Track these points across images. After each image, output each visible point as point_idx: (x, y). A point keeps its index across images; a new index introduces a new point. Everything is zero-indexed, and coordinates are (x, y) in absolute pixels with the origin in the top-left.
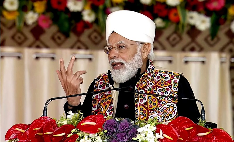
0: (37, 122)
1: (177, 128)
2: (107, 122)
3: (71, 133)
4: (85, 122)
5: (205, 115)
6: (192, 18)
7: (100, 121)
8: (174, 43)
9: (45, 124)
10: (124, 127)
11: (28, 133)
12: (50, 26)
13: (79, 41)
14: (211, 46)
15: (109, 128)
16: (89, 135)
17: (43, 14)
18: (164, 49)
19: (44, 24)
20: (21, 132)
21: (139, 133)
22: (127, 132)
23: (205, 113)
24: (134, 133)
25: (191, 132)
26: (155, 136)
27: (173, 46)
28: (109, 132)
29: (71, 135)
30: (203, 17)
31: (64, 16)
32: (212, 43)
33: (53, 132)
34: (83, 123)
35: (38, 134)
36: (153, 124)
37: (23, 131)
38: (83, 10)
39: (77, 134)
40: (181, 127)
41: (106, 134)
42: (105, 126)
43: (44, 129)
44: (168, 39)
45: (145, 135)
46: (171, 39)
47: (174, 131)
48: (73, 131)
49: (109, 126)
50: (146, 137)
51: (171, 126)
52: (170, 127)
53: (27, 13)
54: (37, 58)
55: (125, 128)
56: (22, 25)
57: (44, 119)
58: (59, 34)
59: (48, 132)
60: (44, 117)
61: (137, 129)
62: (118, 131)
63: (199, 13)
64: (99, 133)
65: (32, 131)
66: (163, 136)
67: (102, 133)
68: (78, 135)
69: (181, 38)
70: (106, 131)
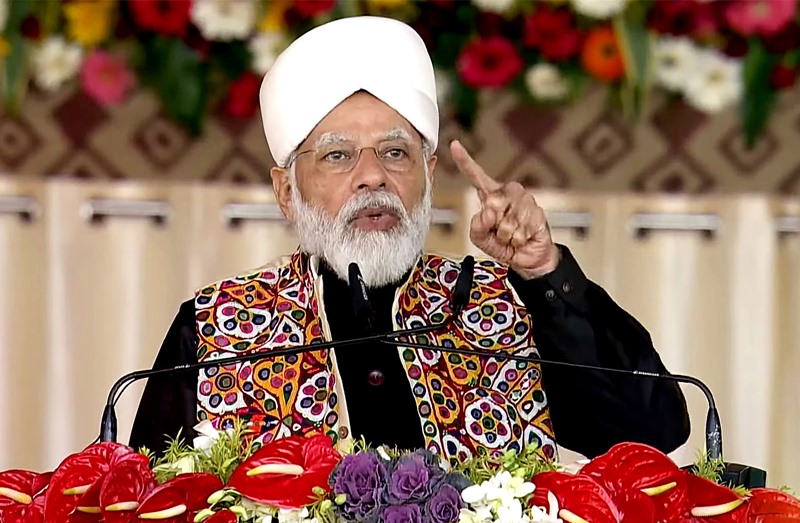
0: (78, 462)
1: (615, 485)
2: (346, 464)
3: (207, 506)
4: (263, 464)
5: (720, 435)
6: (670, 62)
7: (318, 458)
8: (602, 158)
9: (108, 473)
10: (412, 481)
11: (43, 507)
12: (127, 95)
13: (238, 152)
14: (746, 170)
15: (353, 487)
16: (277, 515)
17: (102, 47)
18: (563, 183)
19: (104, 89)
20: (17, 503)
21: (469, 504)
22: (422, 503)
23: (719, 430)
24: (450, 506)
25: (669, 502)
26: (531, 518)
27: (599, 169)
28: (355, 501)
29: (207, 512)
30: (712, 61)
31: (181, 56)
32: (747, 158)
33: (140, 502)
34: (253, 467)
35: (81, 508)
36: (522, 472)
37: (24, 498)
38: (255, 32)
39: (233, 509)
40: (627, 484)
41: (341, 507)
42: (337, 478)
43: (106, 491)
44: (579, 143)
45: (492, 513)
46: (591, 144)
47: (603, 497)
48: (216, 497)
49: (353, 478)
50: (493, 520)
51: (590, 479)
52: (589, 482)
53: (39, 47)
54: (98, 218)
55: (413, 488)
56: (20, 89)
57: (105, 453)
58: (162, 127)
59: (121, 500)
60: (104, 446)
61: (460, 491)
62: (386, 498)
63: (700, 43)
64: (315, 504)
65: (58, 500)
66: (559, 517)
67: (326, 504)
68: (233, 515)
69: (629, 144)
70: (341, 499)
